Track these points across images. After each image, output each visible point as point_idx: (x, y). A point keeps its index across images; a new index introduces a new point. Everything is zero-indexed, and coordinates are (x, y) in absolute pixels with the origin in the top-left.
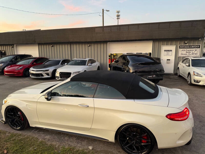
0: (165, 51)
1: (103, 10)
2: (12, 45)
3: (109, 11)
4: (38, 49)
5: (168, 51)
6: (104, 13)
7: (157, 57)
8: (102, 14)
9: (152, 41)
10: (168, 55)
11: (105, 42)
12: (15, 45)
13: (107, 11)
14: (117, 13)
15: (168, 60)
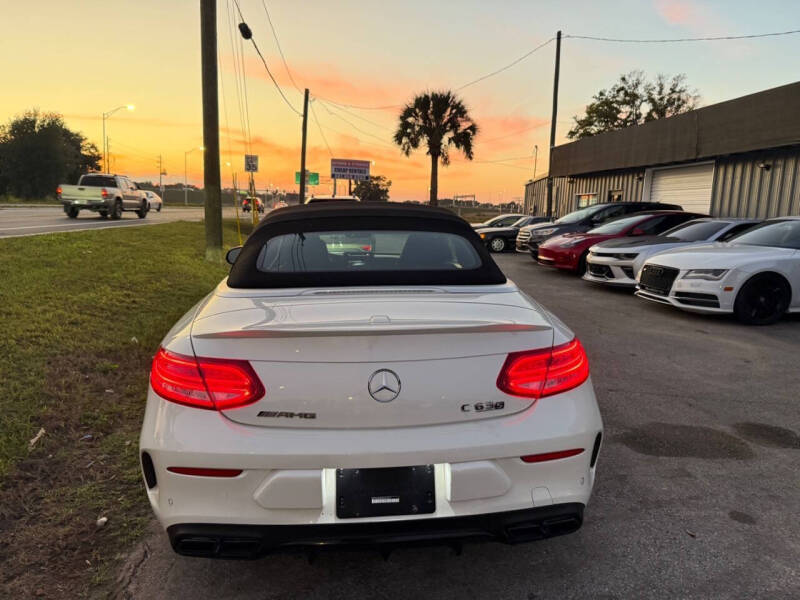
2: (638, 171)
4: (711, 184)
12: (647, 172)
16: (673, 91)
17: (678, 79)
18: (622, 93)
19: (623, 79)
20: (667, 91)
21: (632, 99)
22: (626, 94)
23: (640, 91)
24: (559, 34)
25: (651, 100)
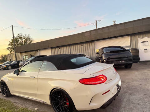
0: (141, 42)
1: (96, 21)
2: (37, 50)
3: (100, 21)
4: (51, 51)
5: (145, 42)
6: (97, 23)
7: (135, 48)
8: (96, 24)
9: (129, 36)
10: (145, 45)
11: (93, 41)
12: (38, 50)
13: (99, 21)
14: (114, 23)
15: (145, 49)
16: (28, 37)
17: (28, 35)
18: (19, 37)
19: (18, 35)
20: (27, 37)
21: (21, 38)
22: (20, 37)
23: (22, 37)
24: (12, 25)
25: (25, 39)
